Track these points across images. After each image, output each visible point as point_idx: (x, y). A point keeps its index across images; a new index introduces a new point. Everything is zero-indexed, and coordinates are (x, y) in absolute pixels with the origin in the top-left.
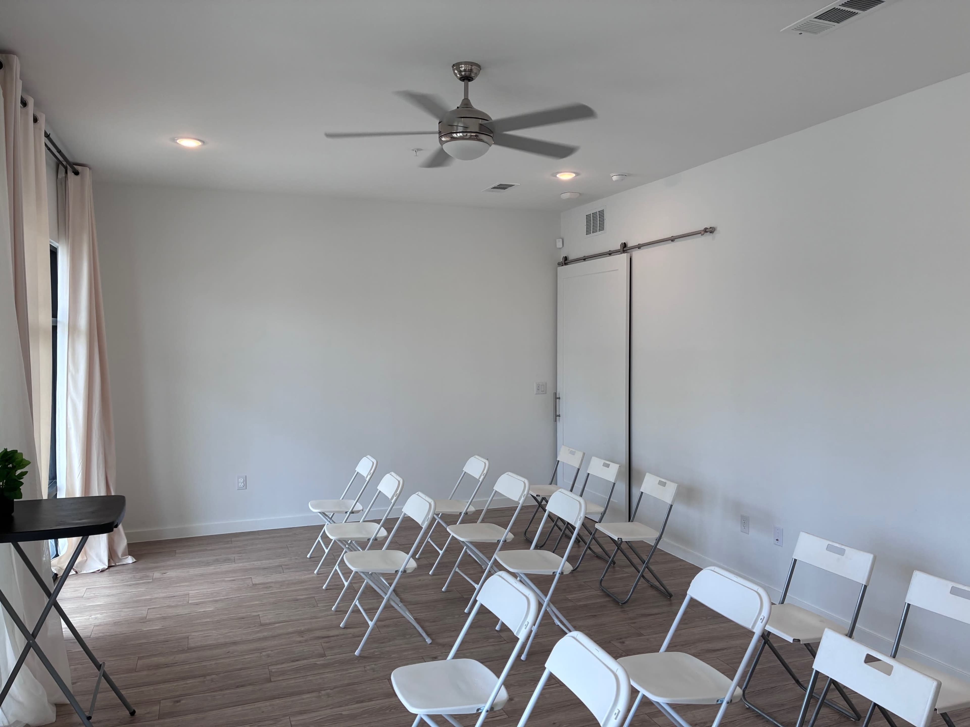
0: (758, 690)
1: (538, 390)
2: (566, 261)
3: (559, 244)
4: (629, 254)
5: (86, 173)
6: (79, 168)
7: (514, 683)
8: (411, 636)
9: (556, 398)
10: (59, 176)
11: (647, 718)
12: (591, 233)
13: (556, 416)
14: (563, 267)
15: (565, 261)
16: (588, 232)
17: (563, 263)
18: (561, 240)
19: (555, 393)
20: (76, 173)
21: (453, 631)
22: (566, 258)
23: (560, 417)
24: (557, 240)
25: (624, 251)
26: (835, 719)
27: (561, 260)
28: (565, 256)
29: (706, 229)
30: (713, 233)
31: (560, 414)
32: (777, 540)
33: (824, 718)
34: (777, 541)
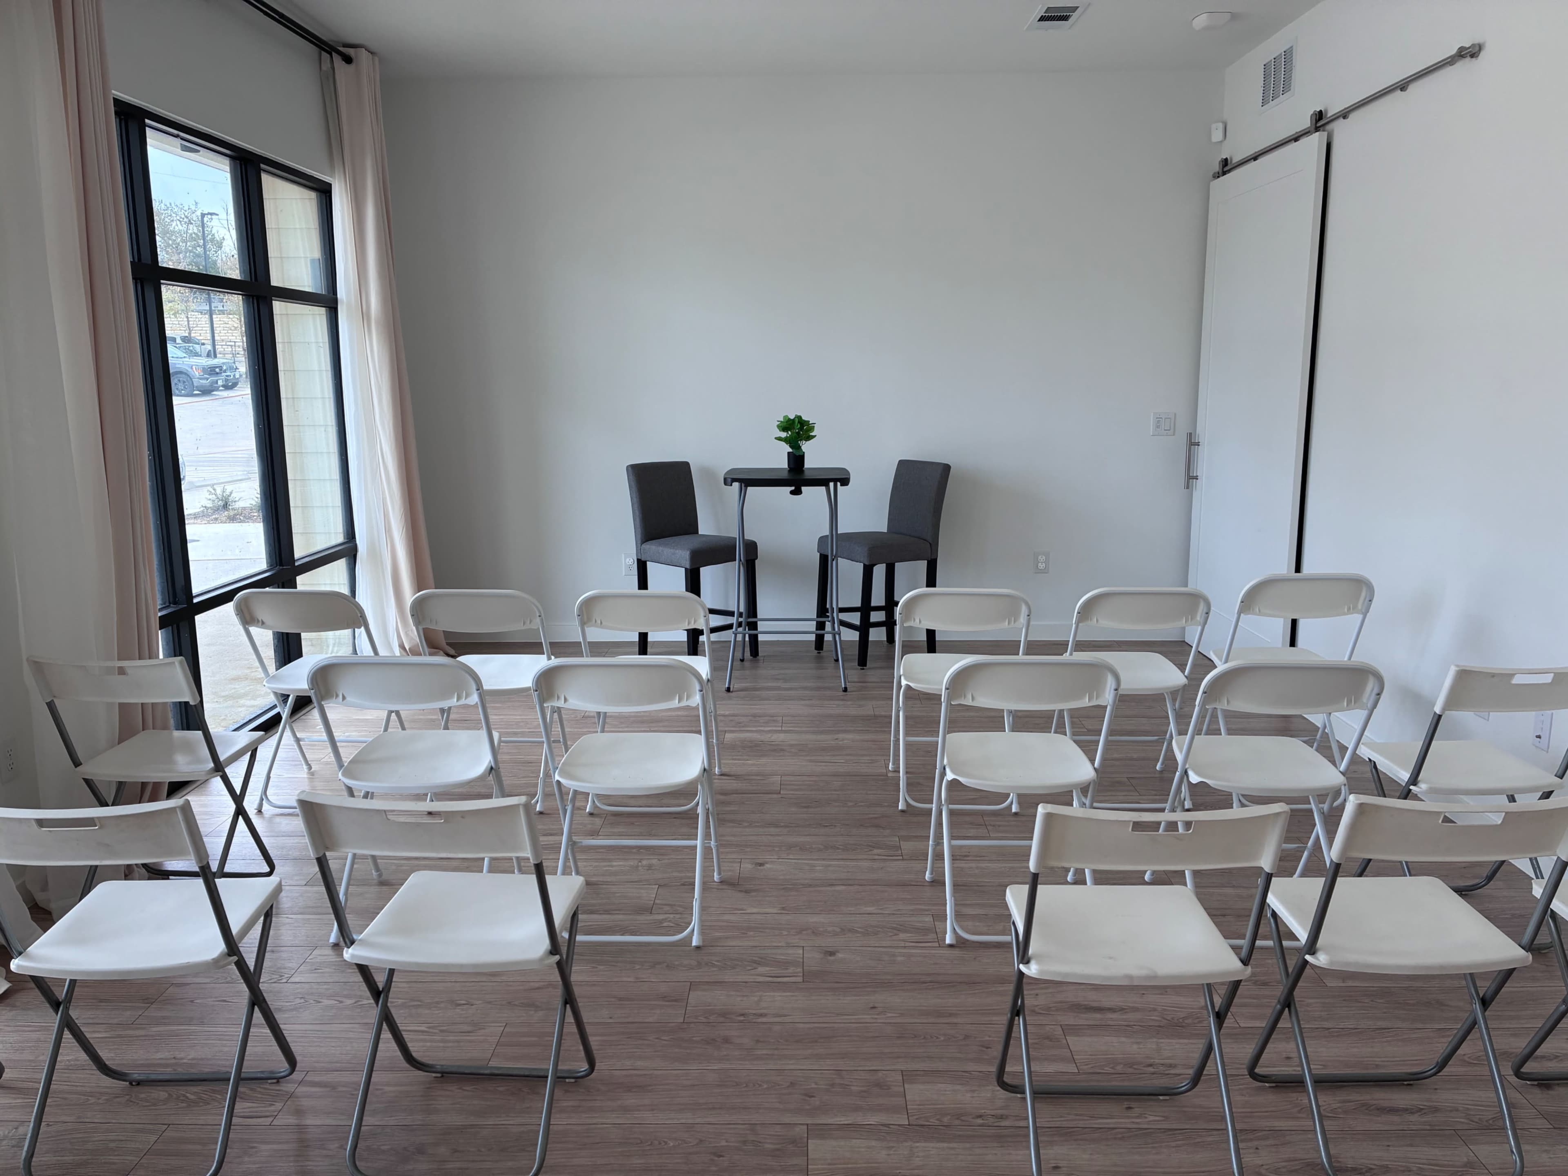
0: (1342, 1027)
1: (1158, 427)
2: (1226, 167)
3: (1217, 136)
4: (1325, 134)
5: (363, 57)
6: (351, 52)
7: (859, 928)
8: (751, 824)
9: (1192, 443)
10: (324, 68)
11: (1059, 1031)
12: (1269, 102)
13: (1191, 478)
14: (1219, 179)
15: (1223, 168)
16: (1264, 102)
17: (1221, 172)
18: (1221, 126)
19: (1191, 434)
20: (348, 60)
21: (827, 826)
22: (1225, 162)
23: (1197, 481)
24: (1214, 126)
25: (1317, 129)
26: (1480, 1119)
27: (1217, 168)
28: (1225, 158)
29: (1461, 49)
30: (1477, 57)
31: (1198, 475)
32: (1539, 737)
33: (1457, 1110)
34: (1538, 739)
